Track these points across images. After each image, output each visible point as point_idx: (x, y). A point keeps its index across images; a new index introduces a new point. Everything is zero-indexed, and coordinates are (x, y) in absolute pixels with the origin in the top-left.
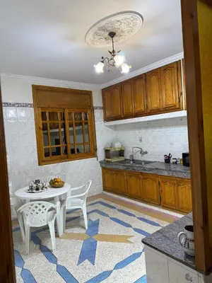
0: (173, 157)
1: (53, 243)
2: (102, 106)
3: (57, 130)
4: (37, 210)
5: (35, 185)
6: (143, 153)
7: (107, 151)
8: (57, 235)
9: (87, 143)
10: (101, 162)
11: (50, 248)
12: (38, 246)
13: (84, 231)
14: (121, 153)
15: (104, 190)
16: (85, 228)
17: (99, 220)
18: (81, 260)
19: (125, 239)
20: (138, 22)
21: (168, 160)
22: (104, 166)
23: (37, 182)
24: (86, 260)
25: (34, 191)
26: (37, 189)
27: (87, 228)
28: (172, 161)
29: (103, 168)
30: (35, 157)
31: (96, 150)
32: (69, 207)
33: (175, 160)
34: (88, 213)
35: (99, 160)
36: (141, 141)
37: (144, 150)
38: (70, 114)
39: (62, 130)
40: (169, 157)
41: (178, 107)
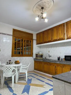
0: (61, 58)
1: (13, 85)
2: (36, 39)
3: (20, 48)
4: (8, 70)
5: (9, 62)
6: (50, 56)
7: (37, 55)
8: (15, 82)
9: (30, 51)
10: (34, 59)
11: (11, 87)
12: (7, 86)
13: (26, 82)
14: (42, 56)
15: (34, 69)
16: (26, 81)
17: (32, 79)
18: (23, 92)
19: (42, 86)
20: (52, 3)
21: (59, 59)
22: (35, 60)
23: (10, 61)
24: (25, 92)
25: (8, 64)
26: (10, 63)
27: (27, 81)
28: (60, 59)
29: (35, 61)
30: (10, 53)
31: (33, 54)
32: (21, 71)
33: (61, 59)
34: (28, 76)
35: (34, 58)
36: (49, 52)
37: (50, 55)
38: (25, 40)
39: (21, 48)
40: (59, 58)
41: (63, 38)
